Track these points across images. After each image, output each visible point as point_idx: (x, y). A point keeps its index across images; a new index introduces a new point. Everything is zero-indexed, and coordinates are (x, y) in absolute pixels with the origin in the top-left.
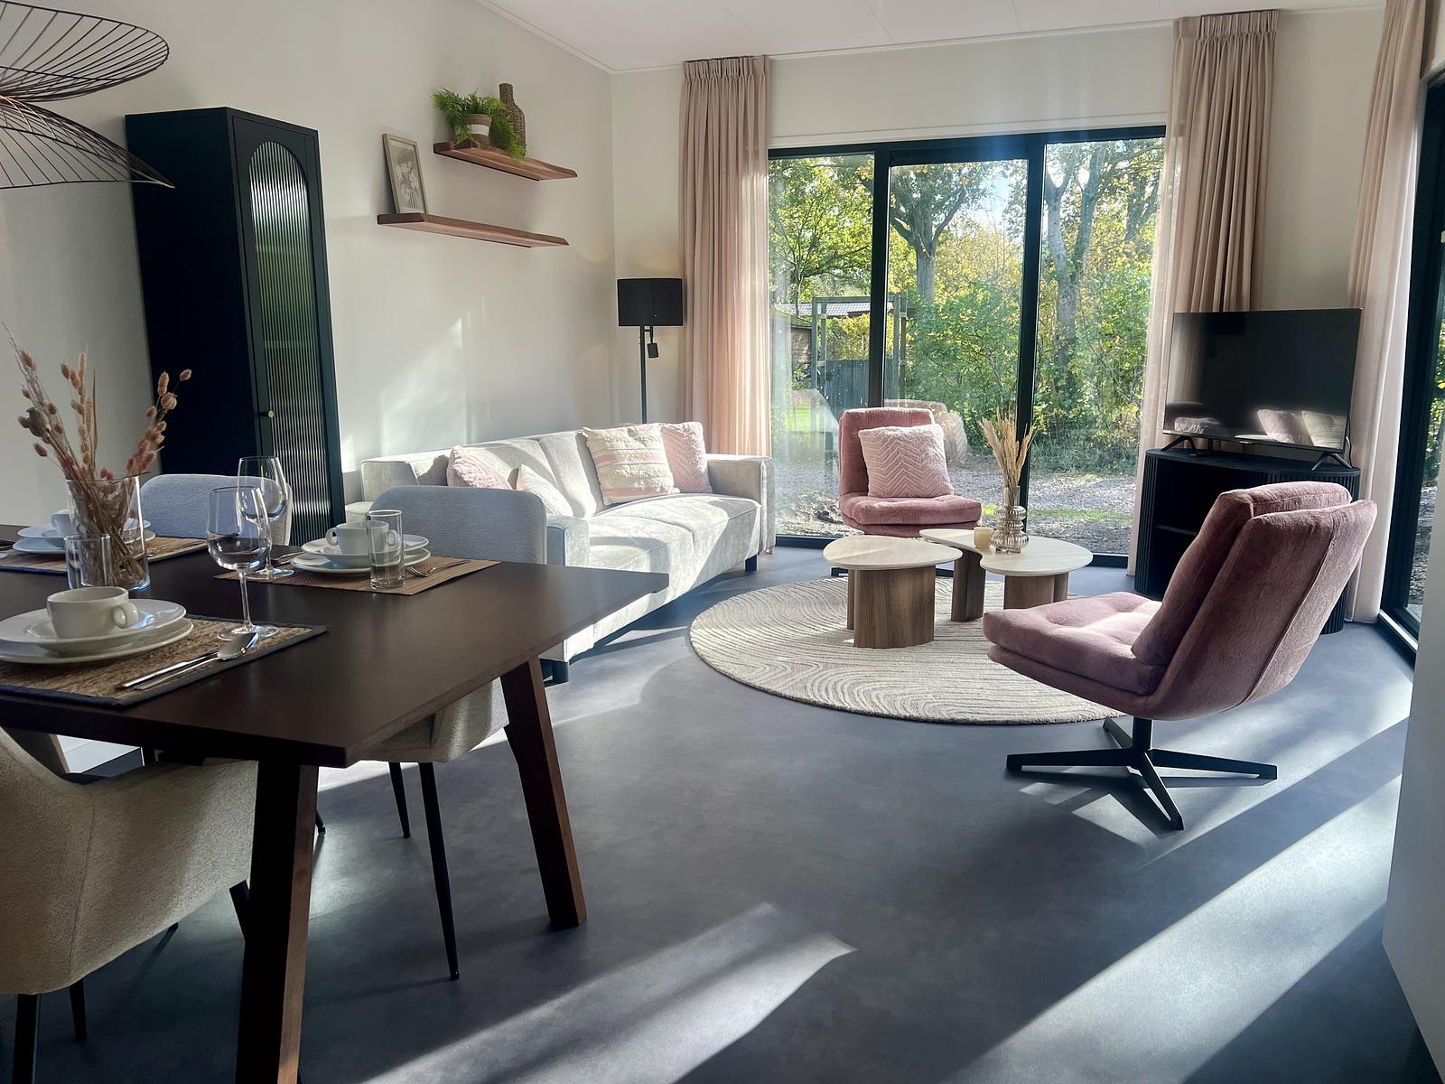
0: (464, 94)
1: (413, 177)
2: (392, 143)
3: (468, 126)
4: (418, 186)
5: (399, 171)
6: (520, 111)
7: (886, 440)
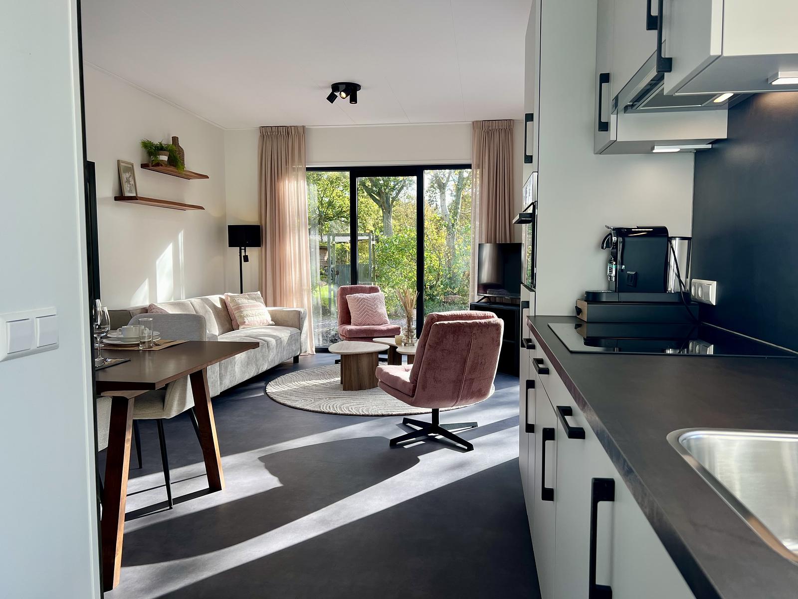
0: (156, 142)
1: (131, 179)
2: (122, 164)
3: (158, 157)
4: (133, 183)
5: (125, 176)
6: (182, 149)
7: (358, 299)
